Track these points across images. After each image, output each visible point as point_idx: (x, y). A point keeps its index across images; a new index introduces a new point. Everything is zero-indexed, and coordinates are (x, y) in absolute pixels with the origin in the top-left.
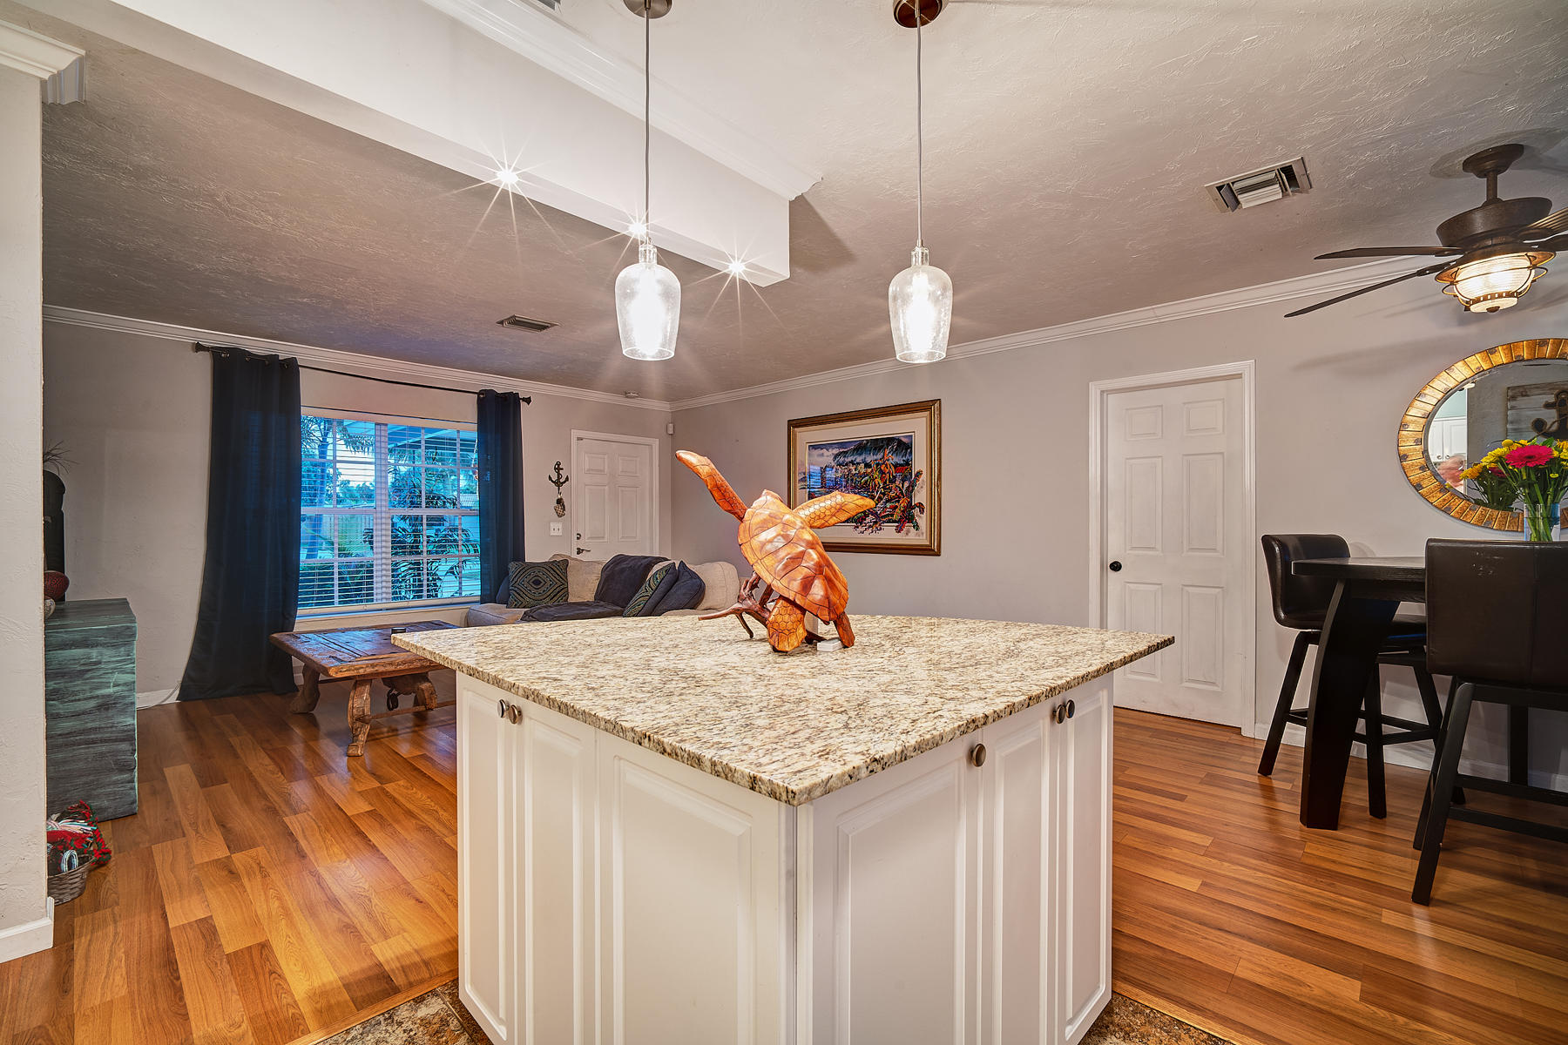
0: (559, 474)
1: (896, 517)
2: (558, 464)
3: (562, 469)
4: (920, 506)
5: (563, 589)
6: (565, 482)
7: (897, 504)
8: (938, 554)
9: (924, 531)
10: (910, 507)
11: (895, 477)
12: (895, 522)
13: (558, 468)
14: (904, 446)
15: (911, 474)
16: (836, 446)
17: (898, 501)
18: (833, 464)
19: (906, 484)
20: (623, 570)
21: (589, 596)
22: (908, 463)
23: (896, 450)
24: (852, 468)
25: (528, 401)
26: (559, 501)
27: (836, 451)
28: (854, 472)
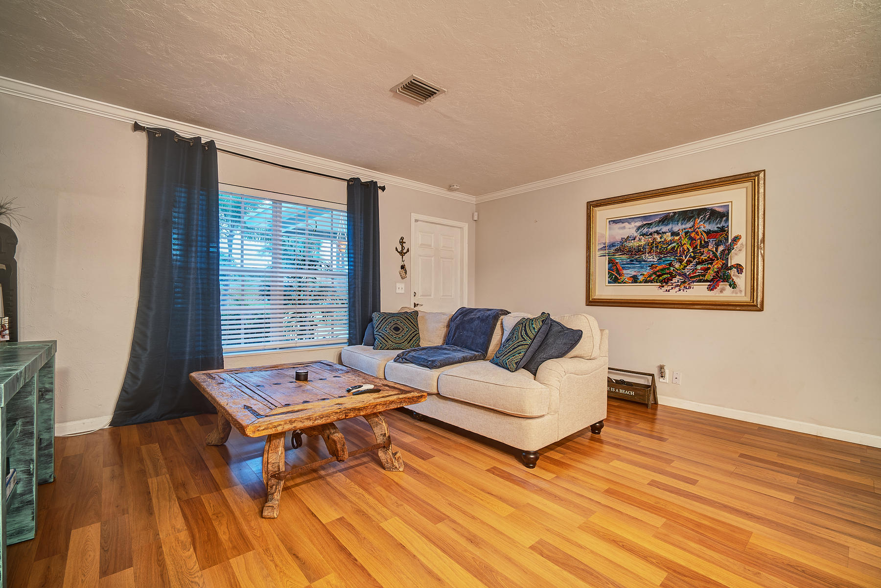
0: (402, 246)
1: (708, 277)
2: (402, 238)
3: (405, 243)
4: (739, 268)
5: (415, 335)
6: (406, 253)
7: (709, 266)
8: (761, 309)
9: (743, 288)
10: (726, 267)
11: (707, 243)
12: (707, 281)
13: (402, 242)
14: (719, 215)
15: (727, 239)
16: (639, 219)
17: (711, 264)
18: (636, 234)
19: (721, 248)
20: (472, 320)
21: (438, 341)
22: (723, 230)
23: (709, 218)
24: (656, 236)
25: (383, 189)
26: (403, 267)
27: (639, 224)
28: (659, 240)
